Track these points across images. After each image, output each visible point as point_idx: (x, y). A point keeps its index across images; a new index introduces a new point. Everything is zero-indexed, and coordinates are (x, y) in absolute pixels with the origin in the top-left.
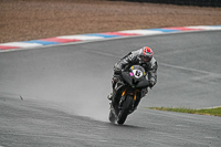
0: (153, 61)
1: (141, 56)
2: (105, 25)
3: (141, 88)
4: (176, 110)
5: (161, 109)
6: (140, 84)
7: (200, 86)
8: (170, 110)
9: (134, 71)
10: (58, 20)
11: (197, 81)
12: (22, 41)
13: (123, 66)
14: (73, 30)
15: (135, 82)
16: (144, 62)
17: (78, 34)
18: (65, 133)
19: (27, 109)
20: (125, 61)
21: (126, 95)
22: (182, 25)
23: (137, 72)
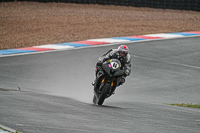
1: (119, 52)
3: (117, 77)
5: (182, 105)
6: (117, 73)
8: (189, 106)
9: (112, 64)
10: (88, 24)
12: (56, 43)
14: (102, 34)
20: (107, 56)
21: (105, 82)
23: (114, 64)
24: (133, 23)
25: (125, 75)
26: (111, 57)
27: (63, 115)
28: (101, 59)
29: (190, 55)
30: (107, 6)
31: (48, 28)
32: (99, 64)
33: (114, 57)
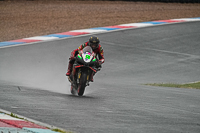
5: (154, 85)
8: (161, 85)
24: (109, 15)
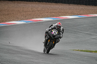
0: (62, 28)
1: (57, 26)
2: (53, 14)
3: (56, 39)
4: (84, 51)
6: (56, 37)
7: (95, 40)
9: (54, 32)
10: (33, 12)
11: (94, 38)
12: (17, 21)
13: (50, 30)
14: (39, 16)
15: (54, 36)
16: (58, 28)
17: (41, 18)
18: (36, 61)
19: (19, 50)
20: (50, 28)
21: (50, 42)
22: (87, 14)
23: (55, 32)
25: (60, 38)
26: (52, 29)
27: (20, 55)
28: (47, 30)
29: (82, 26)
30: (41, 3)
31: (13, 13)
32: (47, 33)
33: (54, 28)
